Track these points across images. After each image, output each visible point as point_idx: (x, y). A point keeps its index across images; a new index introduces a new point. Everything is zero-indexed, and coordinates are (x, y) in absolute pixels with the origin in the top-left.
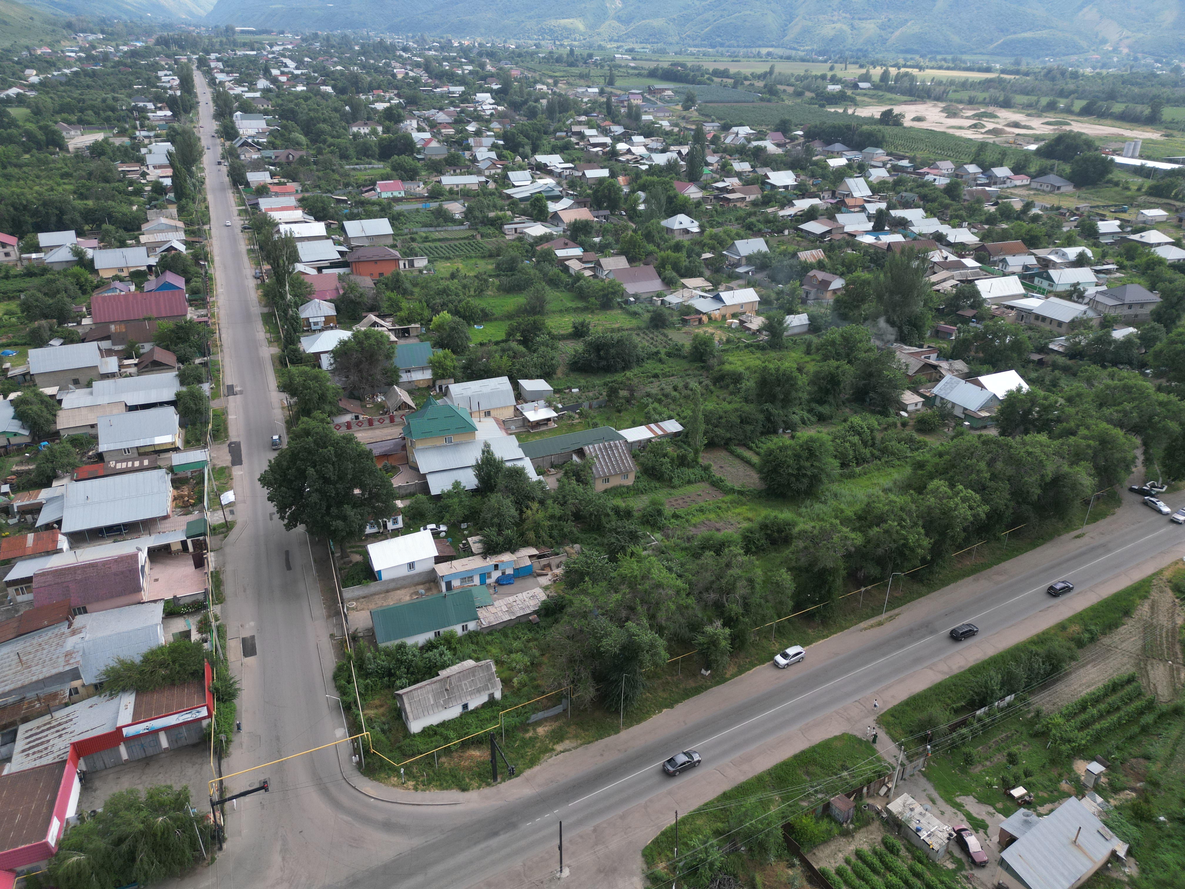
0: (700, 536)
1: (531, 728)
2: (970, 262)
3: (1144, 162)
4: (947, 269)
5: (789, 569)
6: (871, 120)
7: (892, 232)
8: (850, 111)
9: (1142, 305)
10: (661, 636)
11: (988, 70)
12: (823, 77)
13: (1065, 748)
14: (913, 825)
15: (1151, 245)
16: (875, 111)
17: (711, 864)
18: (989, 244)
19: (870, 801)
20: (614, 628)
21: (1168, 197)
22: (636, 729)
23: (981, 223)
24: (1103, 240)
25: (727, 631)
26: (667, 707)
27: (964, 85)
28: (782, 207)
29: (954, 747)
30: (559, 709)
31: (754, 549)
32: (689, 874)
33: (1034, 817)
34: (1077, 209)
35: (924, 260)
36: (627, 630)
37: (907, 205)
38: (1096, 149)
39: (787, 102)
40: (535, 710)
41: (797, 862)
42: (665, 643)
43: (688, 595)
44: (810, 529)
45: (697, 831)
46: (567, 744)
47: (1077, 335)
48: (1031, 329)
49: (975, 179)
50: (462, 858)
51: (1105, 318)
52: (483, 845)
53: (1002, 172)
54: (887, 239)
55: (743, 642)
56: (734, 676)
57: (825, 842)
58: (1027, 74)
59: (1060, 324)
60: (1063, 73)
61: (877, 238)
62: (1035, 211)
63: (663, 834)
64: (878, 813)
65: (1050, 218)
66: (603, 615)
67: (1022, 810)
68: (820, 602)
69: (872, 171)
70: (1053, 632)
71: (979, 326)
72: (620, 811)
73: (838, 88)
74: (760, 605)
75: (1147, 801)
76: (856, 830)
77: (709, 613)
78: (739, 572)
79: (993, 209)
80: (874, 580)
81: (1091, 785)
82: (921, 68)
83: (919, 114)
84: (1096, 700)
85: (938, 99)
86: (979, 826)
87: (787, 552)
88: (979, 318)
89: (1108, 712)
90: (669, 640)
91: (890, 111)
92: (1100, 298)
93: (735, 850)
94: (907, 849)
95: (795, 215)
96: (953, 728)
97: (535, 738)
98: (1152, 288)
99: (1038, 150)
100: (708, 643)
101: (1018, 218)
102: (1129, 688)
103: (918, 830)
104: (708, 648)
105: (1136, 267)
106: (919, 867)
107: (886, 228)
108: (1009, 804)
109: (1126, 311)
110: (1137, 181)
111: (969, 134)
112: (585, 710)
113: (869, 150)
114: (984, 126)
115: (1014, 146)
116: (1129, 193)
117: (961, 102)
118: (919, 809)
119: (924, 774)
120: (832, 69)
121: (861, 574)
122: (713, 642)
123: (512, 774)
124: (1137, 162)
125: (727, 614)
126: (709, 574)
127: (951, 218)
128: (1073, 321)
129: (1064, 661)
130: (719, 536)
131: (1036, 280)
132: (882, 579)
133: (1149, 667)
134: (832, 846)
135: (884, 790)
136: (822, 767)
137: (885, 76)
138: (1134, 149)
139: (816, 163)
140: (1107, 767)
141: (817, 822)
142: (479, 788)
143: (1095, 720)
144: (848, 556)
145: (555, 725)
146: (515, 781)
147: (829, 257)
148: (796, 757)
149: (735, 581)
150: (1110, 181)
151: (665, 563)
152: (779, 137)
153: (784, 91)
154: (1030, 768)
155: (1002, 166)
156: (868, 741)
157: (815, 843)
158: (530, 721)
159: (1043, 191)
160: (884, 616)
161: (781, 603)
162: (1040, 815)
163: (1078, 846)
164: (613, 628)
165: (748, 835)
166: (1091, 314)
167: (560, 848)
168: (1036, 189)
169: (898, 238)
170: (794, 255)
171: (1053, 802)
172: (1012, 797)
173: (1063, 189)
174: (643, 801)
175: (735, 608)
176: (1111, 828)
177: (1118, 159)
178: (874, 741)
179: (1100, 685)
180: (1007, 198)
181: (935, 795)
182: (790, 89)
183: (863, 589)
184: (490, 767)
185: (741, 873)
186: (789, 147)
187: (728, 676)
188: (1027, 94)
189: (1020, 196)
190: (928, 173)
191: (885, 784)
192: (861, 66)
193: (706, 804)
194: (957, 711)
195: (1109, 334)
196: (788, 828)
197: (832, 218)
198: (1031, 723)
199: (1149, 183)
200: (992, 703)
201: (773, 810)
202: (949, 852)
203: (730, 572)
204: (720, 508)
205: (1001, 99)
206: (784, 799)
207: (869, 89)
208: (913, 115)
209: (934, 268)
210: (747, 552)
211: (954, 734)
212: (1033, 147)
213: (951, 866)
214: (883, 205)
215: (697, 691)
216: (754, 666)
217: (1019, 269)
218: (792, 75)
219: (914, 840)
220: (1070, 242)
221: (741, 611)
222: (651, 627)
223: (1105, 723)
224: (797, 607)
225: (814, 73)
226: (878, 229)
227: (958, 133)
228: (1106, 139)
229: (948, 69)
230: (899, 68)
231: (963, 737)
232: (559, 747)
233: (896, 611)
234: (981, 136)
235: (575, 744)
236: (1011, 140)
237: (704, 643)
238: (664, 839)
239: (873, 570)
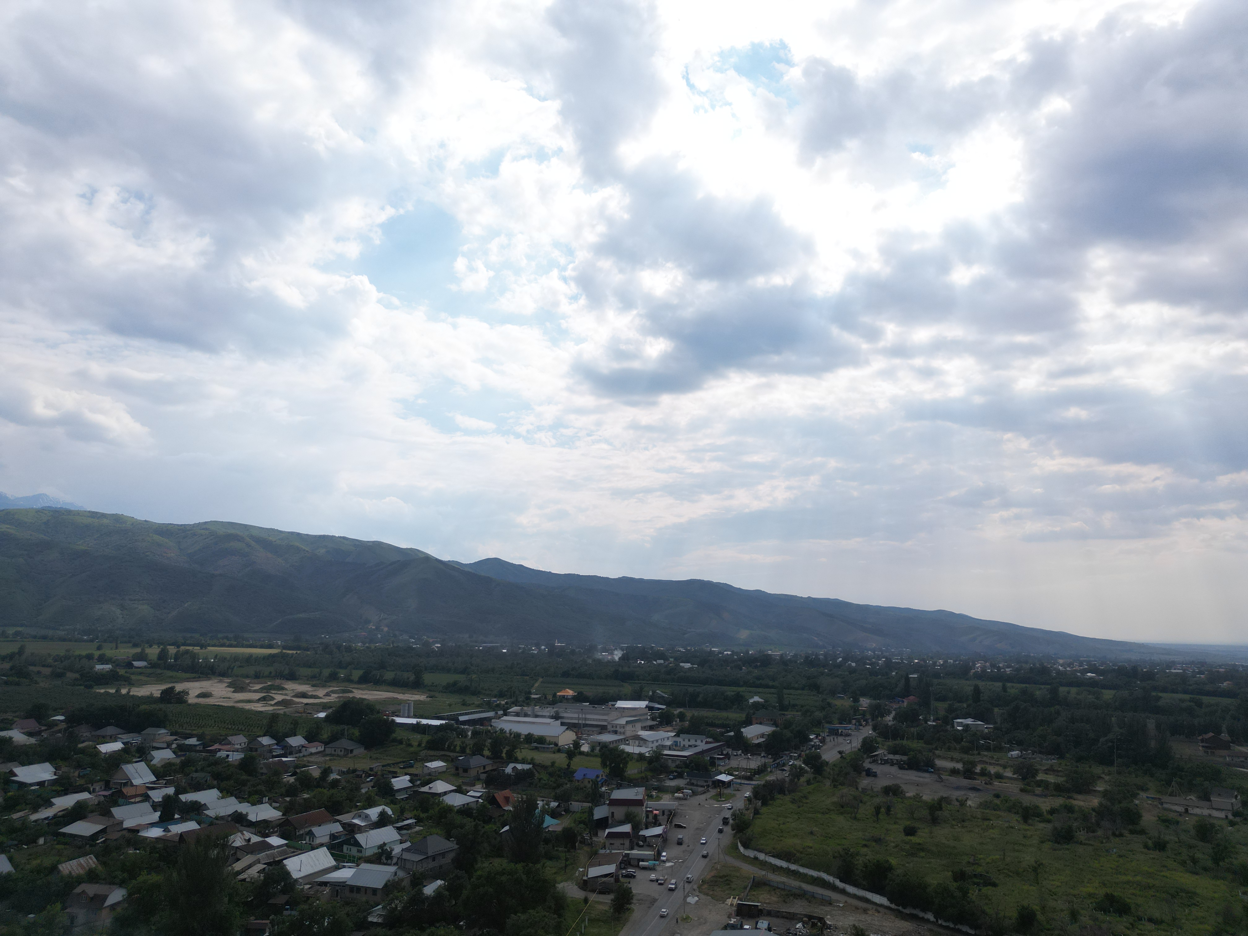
2: (275, 841)
3: (419, 720)
4: (252, 853)
6: (150, 699)
7: (183, 820)
8: (124, 691)
9: (443, 855)
11: (270, 647)
12: (89, 657)
15: (440, 795)
16: (155, 690)
18: (293, 817)
21: (443, 750)
23: (282, 795)
24: (400, 797)
27: (249, 660)
28: (35, 809)
34: (371, 769)
35: (225, 846)
37: (198, 787)
38: (378, 712)
39: (42, 685)
47: (393, 900)
48: (347, 904)
49: (271, 751)
51: (414, 874)
53: (296, 741)
54: (177, 829)
58: (307, 649)
59: (374, 891)
60: (339, 647)
61: (166, 830)
62: (334, 776)
65: (348, 782)
69: (154, 753)
71: (293, 913)
73: (108, 667)
79: (292, 780)
82: (202, 646)
83: (203, 690)
85: (223, 674)
88: (293, 903)
91: (172, 688)
92: (406, 856)
95: (55, 816)
98: (448, 838)
99: (327, 717)
101: (318, 786)
105: (430, 818)
107: (176, 816)
109: (431, 865)
110: (416, 738)
111: (259, 707)
113: (149, 731)
114: (273, 699)
115: (304, 715)
116: (412, 749)
117: (247, 677)
120: (99, 648)
124: (413, 721)
127: (250, 794)
128: (386, 885)
131: (345, 847)
137: (163, 655)
138: (409, 710)
139: (83, 751)
147: (104, 864)
150: (394, 740)
152: (32, 724)
153: (39, 672)
155: (295, 735)
159: (338, 756)
166: (401, 874)
168: (331, 755)
169: (191, 826)
170: (54, 869)
173: (356, 752)
177: (399, 720)
180: (305, 766)
182: (47, 671)
186: (45, 735)
188: (310, 667)
189: (316, 763)
190: (220, 750)
192: (135, 645)
195: (420, 892)
197: (108, 814)
199: (426, 738)
205: (287, 672)
207: (145, 667)
208: (198, 692)
209: (236, 854)
212: (322, 715)
214: (171, 791)
217: (326, 840)
218: (49, 655)
220: (371, 804)
225: (77, 653)
226: (165, 820)
227: (248, 706)
228: (385, 702)
229: (231, 646)
230: (178, 647)
234: (271, 708)
236: (301, 710)
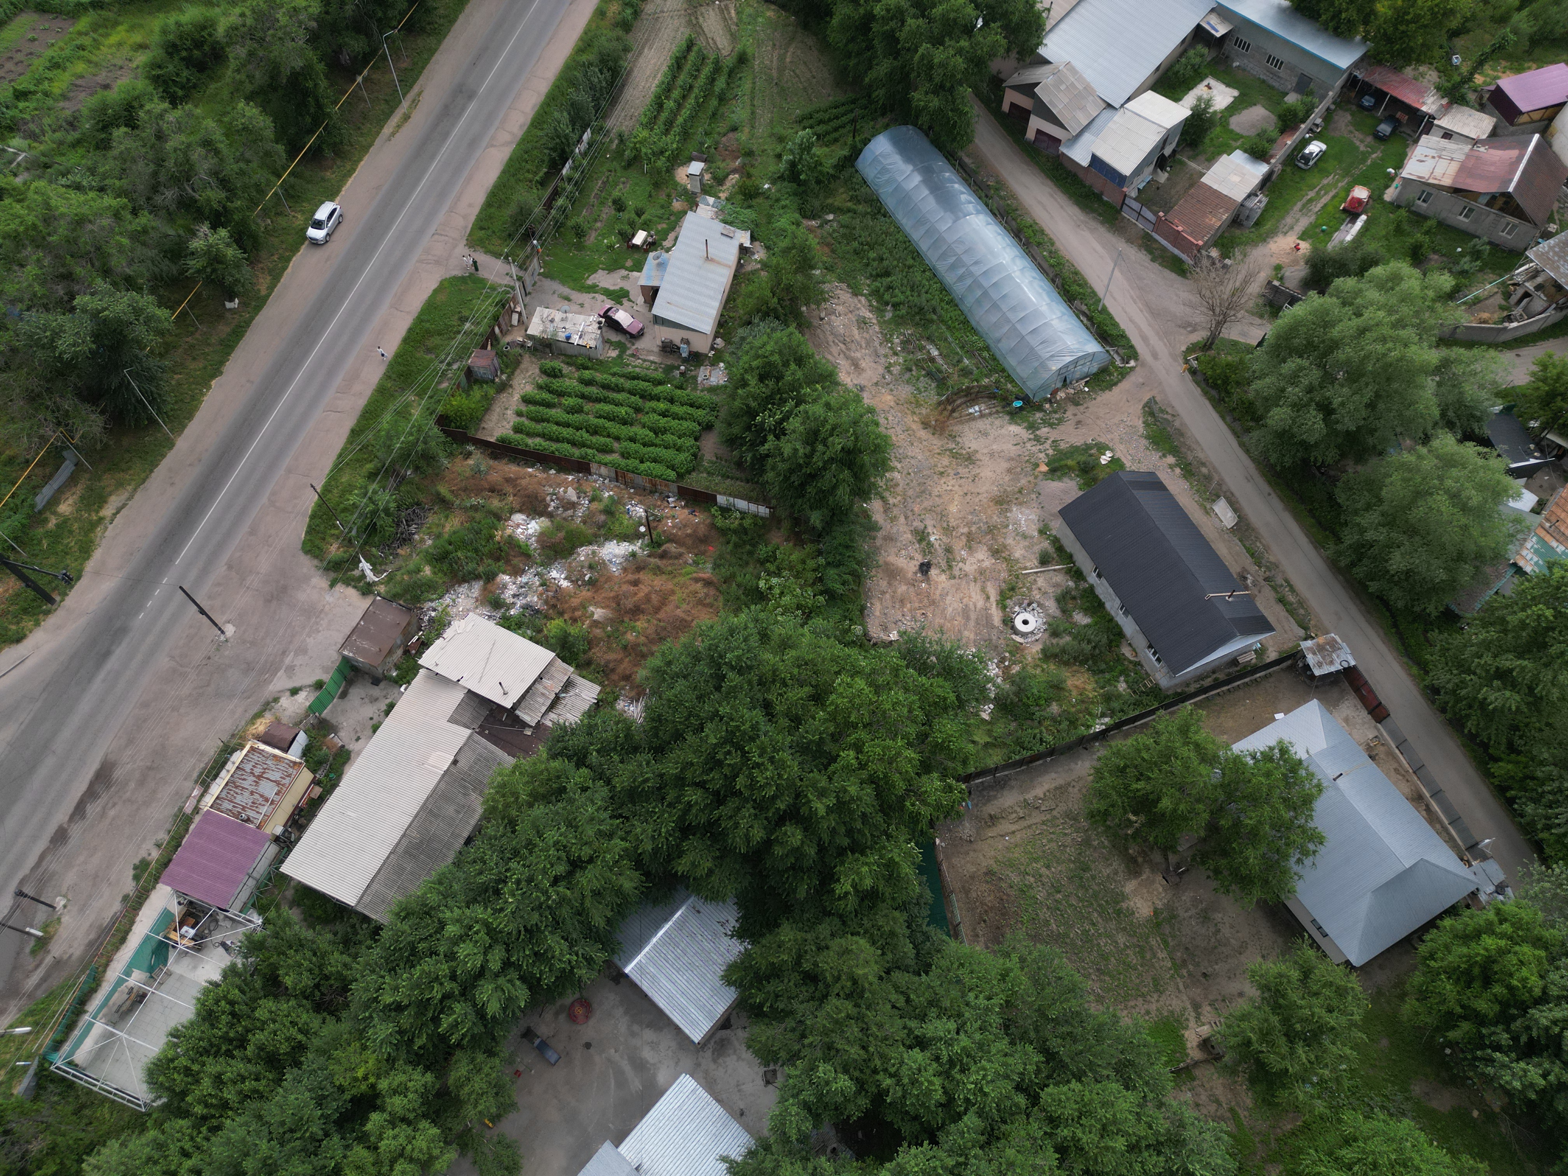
0: (85, 112)
1: (48, 514)
5: (249, 98)
10: (139, 289)
13: (661, 163)
14: (561, 336)
17: (386, 511)
19: (508, 339)
20: (60, 318)
22: (193, 428)
25: (223, 233)
26: (213, 376)
29: (559, 226)
30: (67, 468)
31: (180, 93)
32: (369, 535)
33: (665, 255)
36: (84, 311)
40: (35, 490)
41: (471, 448)
42: (151, 298)
43: (135, 212)
44: (239, 21)
45: (349, 488)
46: (114, 501)
50: (85, 706)
52: (101, 675)
55: (254, 238)
56: (271, 288)
57: (487, 410)
63: (313, 517)
64: (522, 345)
66: (29, 309)
67: (651, 255)
68: (316, 123)
70: (594, 26)
72: (245, 528)
74: (242, 173)
75: (749, 176)
76: (510, 378)
77: (180, 222)
78: (183, 138)
80: (365, 59)
81: (698, 190)
84: (667, 89)
86: (619, 296)
87: (229, 74)
89: (684, 97)
90: (153, 291)
93: (402, 480)
94: (568, 364)
96: (549, 205)
97: (65, 522)
100: (210, 264)
102: (692, 56)
103: (568, 338)
104: (214, 270)
106: (587, 374)
108: (636, 256)
112: (106, 447)
118: (558, 316)
119: (545, 275)
121: (345, 58)
122: (215, 259)
123: (69, 581)
125: (207, 211)
126: (141, 164)
129: (620, 58)
130: (114, 96)
132: (373, 52)
133: (701, 20)
134: (497, 409)
135: (515, 317)
136: (440, 334)
140: (705, 161)
141: (468, 395)
142: (37, 624)
143: (675, 114)
144: (314, 38)
145: (79, 490)
146: (79, 586)
148: (406, 340)
149: (185, 154)
151: (64, 181)
154: (640, 205)
156: (471, 274)
157: (477, 417)
158: (39, 507)
160: (405, 104)
161: (267, 154)
162: (668, 250)
163: (712, 260)
164: (58, 319)
165: (405, 455)
167: (202, 612)
171: (673, 229)
172: (635, 246)
174: (264, 500)
175: (214, 195)
176: (730, 223)
178: (477, 269)
179: (665, 68)
181: (566, 291)
183: (359, 79)
184: (31, 593)
185: (421, 497)
187: (263, 292)
191: (513, 311)
193: (340, 455)
194: (543, 183)
196: (443, 421)
198: (619, 153)
200: (572, 151)
201: (416, 413)
202: (606, 341)
203: (169, 145)
204: (82, 48)
206: (420, 395)
210: (174, 102)
211: (553, 212)
213: (614, 354)
215: (238, 333)
216: (288, 260)
219: (570, 351)
221: (223, 195)
222: (114, 284)
223: (685, 113)
224: (293, 150)
231: (563, 210)
232: (107, 511)
233: (416, 89)
235: (126, 495)
237: (205, 268)
238: (318, 521)
239: (355, 44)
